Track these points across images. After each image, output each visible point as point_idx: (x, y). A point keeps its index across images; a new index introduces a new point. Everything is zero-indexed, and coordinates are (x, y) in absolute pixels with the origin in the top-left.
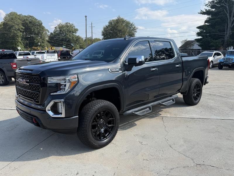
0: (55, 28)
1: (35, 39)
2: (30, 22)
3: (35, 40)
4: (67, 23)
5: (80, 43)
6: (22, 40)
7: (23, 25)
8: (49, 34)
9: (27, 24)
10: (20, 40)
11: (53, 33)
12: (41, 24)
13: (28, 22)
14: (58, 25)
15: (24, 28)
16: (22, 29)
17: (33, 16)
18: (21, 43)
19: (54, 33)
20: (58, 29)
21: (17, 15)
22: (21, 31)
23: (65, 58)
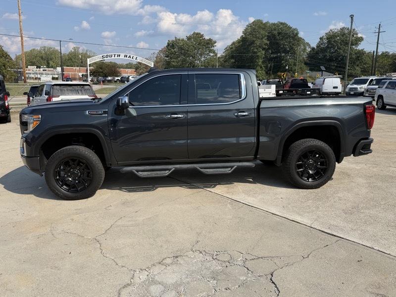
0: (321, 38)
1: (283, 60)
2: (279, 34)
3: (283, 62)
4: (343, 28)
5: (365, 64)
6: (263, 62)
7: (269, 38)
8: (309, 50)
9: (274, 36)
10: (260, 63)
11: (315, 47)
12: (297, 34)
13: (276, 32)
14: (327, 34)
15: (268, 42)
16: (266, 44)
17: (286, 22)
18: (261, 67)
19: (317, 47)
20: (325, 41)
21: (262, 23)
22: (264, 49)
23: (292, 91)
